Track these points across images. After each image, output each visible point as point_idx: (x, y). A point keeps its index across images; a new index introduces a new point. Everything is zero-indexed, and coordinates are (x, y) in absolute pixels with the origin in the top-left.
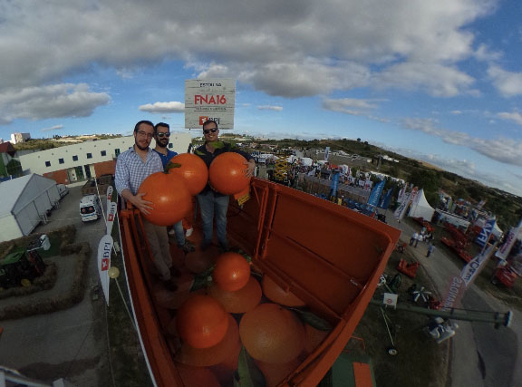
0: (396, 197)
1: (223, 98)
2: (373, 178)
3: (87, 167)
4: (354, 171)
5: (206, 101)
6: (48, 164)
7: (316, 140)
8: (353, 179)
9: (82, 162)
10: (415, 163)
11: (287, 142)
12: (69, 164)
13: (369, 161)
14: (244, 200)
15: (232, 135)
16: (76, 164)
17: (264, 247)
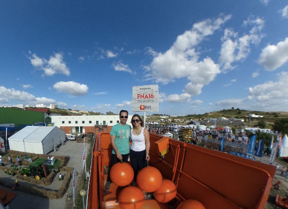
1: (152, 95)
3: (81, 128)
4: (234, 130)
5: (143, 97)
6: (63, 122)
7: (206, 113)
11: (189, 117)
12: (73, 124)
13: (243, 120)
14: (165, 153)
15: (158, 115)
16: (77, 125)
17: (176, 183)
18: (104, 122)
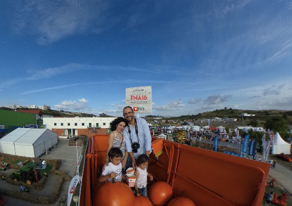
0: (261, 143)
1: (145, 97)
3: (74, 130)
4: (227, 130)
5: (137, 99)
6: (55, 124)
7: (200, 114)
8: (228, 137)
9: (72, 127)
11: (183, 117)
12: (65, 127)
13: (236, 120)
14: (159, 154)
15: (151, 116)
16: (69, 127)
17: (172, 184)
18: (97, 124)
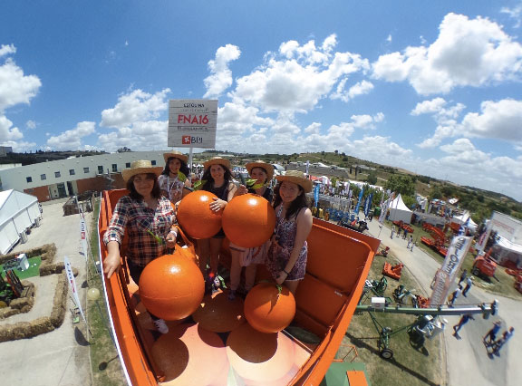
1: (205, 118)
2: (352, 187)
3: (69, 184)
4: (333, 181)
5: (189, 121)
6: (29, 180)
7: (295, 154)
8: (333, 190)
9: (65, 178)
10: (391, 170)
11: (268, 157)
12: (51, 181)
15: (214, 152)
16: (59, 180)
18: (114, 166)
